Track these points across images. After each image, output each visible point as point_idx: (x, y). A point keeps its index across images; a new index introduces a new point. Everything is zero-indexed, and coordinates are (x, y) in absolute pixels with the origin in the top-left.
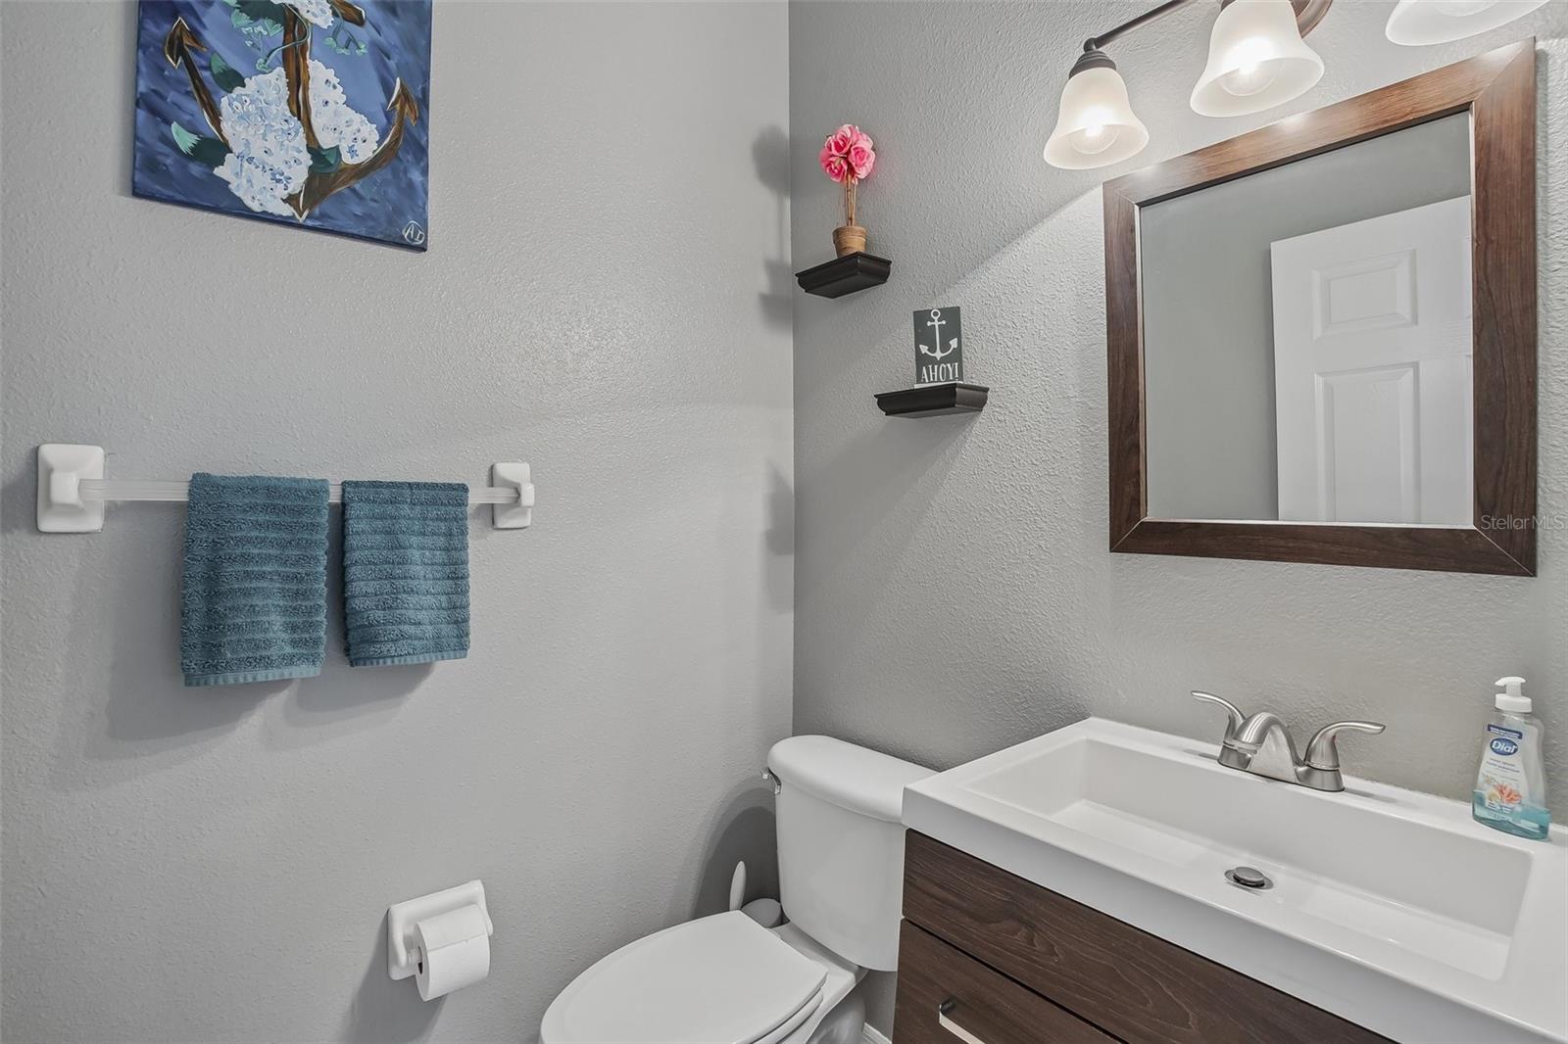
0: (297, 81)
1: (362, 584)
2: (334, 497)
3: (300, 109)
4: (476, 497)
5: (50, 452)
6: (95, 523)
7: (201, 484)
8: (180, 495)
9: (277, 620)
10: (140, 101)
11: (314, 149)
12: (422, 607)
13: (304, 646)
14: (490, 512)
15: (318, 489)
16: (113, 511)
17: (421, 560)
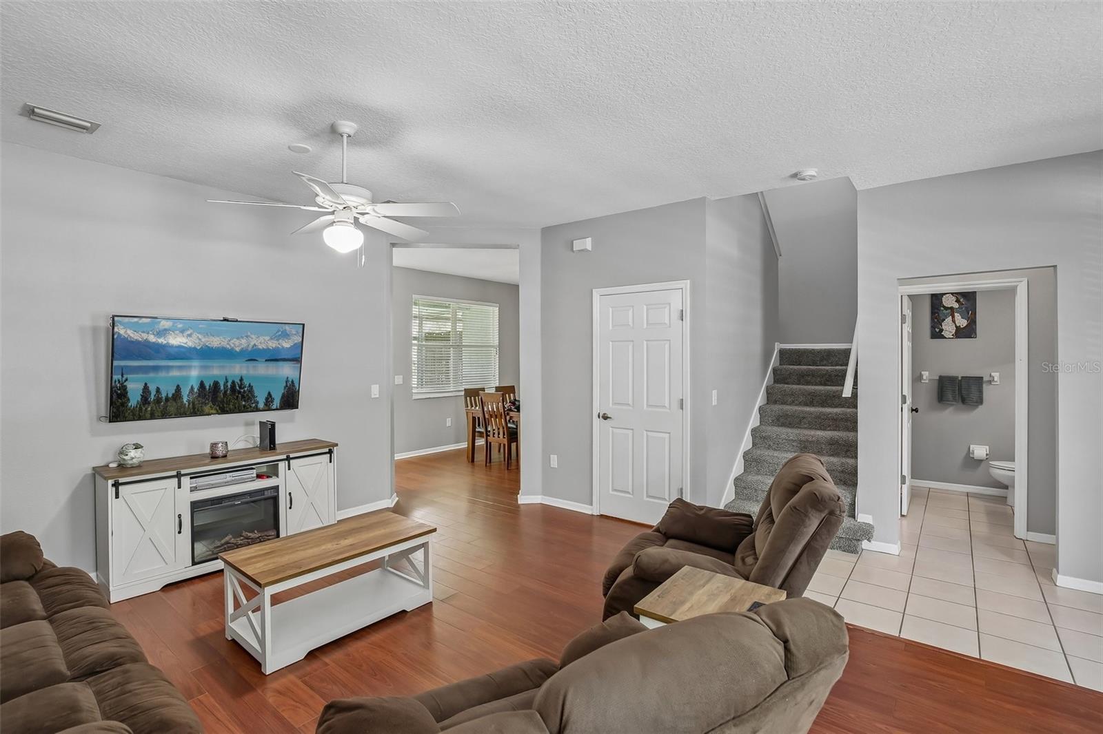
0: (953, 317)
1: (964, 392)
2: (960, 379)
3: (954, 321)
4: (985, 379)
5: (923, 373)
6: (927, 381)
7: (940, 377)
8: (938, 378)
9: (951, 396)
10: (932, 327)
11: (956, 327)
12: (974, 396)
13: (955, 400)
14: (990, 382)
15: (958, 377)
16: (930, 380)
17: (974, 389)
